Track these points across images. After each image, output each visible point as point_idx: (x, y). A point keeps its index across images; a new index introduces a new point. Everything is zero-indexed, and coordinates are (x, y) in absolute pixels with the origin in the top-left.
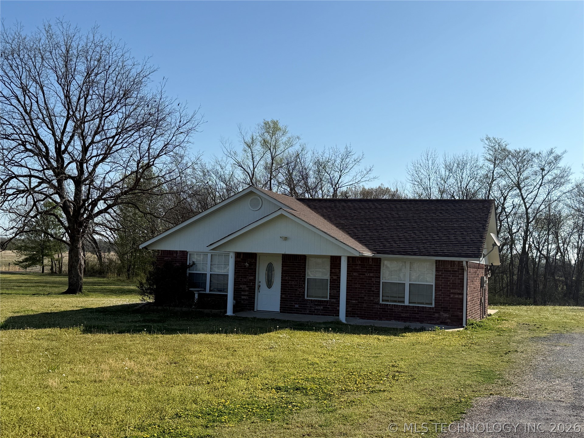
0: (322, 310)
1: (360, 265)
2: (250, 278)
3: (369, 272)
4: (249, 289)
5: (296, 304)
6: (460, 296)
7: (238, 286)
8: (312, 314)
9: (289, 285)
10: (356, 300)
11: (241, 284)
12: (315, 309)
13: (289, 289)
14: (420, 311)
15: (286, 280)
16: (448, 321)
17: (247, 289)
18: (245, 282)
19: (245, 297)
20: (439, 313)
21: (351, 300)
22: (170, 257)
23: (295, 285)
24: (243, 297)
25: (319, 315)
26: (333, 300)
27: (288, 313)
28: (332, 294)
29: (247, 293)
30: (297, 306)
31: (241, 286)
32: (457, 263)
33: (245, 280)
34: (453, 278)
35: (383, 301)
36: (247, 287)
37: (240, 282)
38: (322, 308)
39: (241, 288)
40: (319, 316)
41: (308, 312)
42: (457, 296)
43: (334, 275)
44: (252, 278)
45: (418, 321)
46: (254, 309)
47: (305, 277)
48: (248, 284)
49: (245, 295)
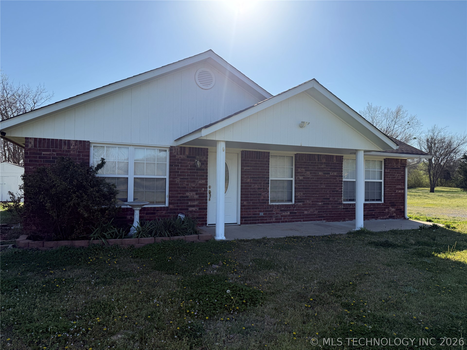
0: (289, 216)
1: (325, 163)
2: (200, 182)
3: (333, 171)
4: (199, 197)
5: (261, 211)
6: (402, 191)
7: (183, 194)
8: (279, 222)
9: (251, 189)
10: (322, 202)
11: (187, 191)
12: (282, 216)
13: (251, 194)
14: (375, 208)
15: (248, 183)
16: (395, 214)
17: (196, 197)
18: (194, 187)
19: (194, 209)
20: (389, 208)
21: (318, 202)
22: (54, 151)
23: (259, 189)
24: (190, 209)
25: (286, 222)
26: (300, 204)
27: (250, 223)
28: (299, 197)
29: (196, 203)
30: (262, 214)
31: (188, 194)
32: (400, 161)
33: (194, 185)
34: (398, 175)
36: (196, 194)
37: (185, 188)
38: (289, 213)
39: (187, 197)
40: (286, 223)
41: (274, 220)
42: (400, 192)
43: (301, 176)
44: (203, 181)
45: (373, 218)
46: (206, 224)
47: (269, 178)
48: (197, 191)
49: (194, 206)
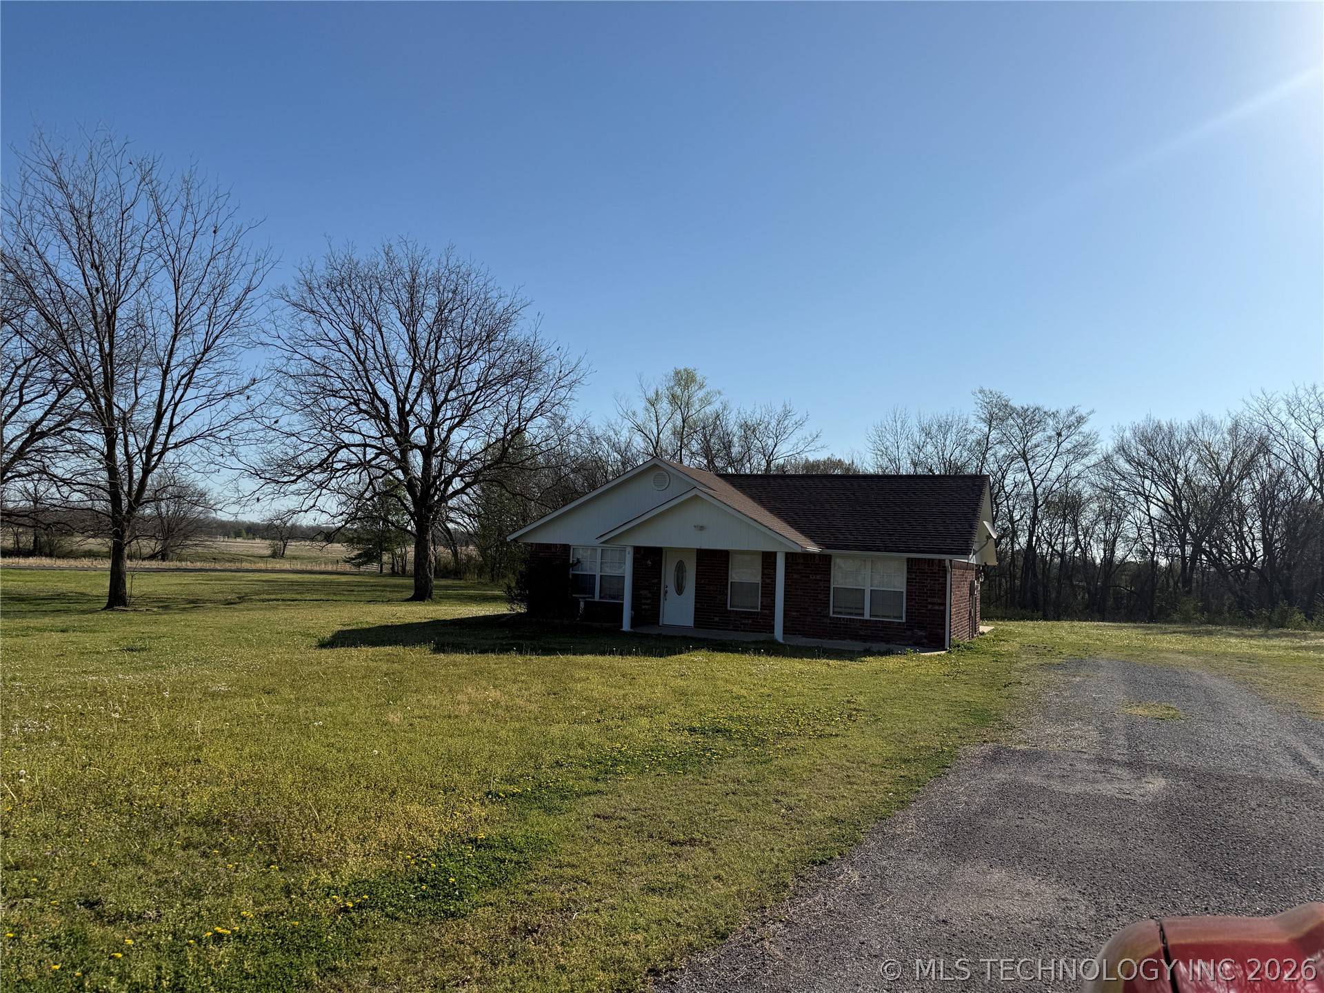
0: (751, 625)
1: (802, 564)
2: (653, 581)
3: (815, 574)
4: (652, 595)
5: (716, 616)
6: (942, 608)
7: (637, 591)
8: (737, 630)
9: (706, 590)
10: (796, 611)
11: (641, 589)
12: (741, 624)
13: (705, 597)
14: (885, 627)
15: (702, 584)
16: (925, 641)
17: (649, 595)
18: (647, 586)
19: (647, 607)
20: (912, 629)
21: (791, 611)
22: (547, 553)
23: (714, 591)
24: (643, 607)
25: (747, 631)
26: (766, 611)
27: (704, 628)
28: (765, 604)
29: (649, 601)
30: (716, 619)
31: (642, 592)
32: (937, 562)
33: (647, 584)
34: (932, 582)
35: (834, 613)
36: (650, 593)
37: (640, 586)
38: (750, 621)
39: (641, 595)
40: (747, 633)
41: (731, 627)
42: (936, 608)
43: (768, 578)
44: (656, 581)
45: (882, 641)
46: (658, 623)
47: (727, 579)
48: (650, 589)
49: (646, 604)
